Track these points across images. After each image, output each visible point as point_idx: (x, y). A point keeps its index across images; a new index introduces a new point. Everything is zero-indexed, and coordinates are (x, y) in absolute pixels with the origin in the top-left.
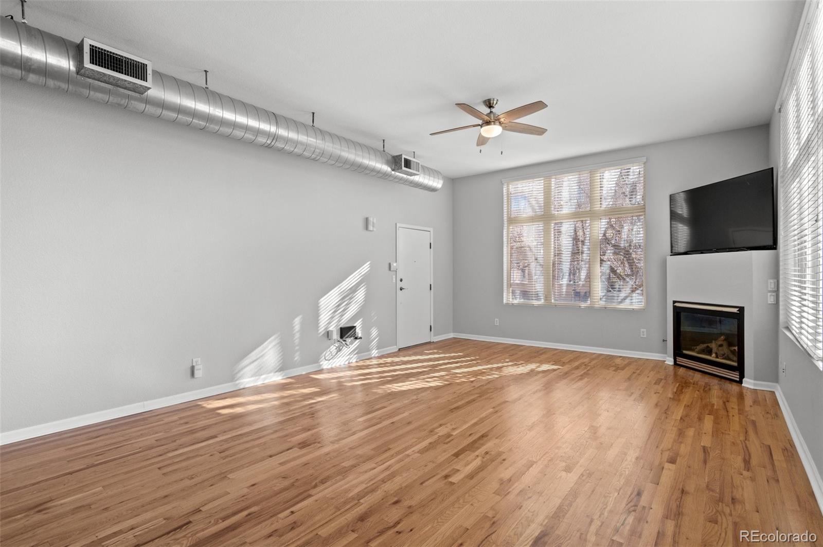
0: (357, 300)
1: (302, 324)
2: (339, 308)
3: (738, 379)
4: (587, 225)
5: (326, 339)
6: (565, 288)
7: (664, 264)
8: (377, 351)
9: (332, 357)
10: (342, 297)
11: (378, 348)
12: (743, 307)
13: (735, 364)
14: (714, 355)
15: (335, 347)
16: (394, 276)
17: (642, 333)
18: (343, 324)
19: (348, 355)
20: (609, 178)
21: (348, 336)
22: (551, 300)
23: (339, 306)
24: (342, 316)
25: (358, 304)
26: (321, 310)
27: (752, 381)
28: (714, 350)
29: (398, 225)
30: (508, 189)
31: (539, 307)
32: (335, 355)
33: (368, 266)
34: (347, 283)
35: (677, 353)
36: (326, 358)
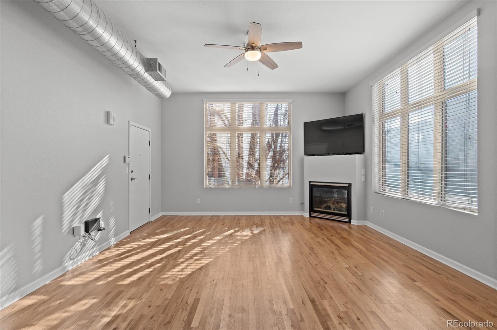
0: (98, 192)
1: (44, 225)
2: (82, 203)
3: (348, 221)
4: (258, 136)
5: (71, 236)
6: (245, 175)
7: (302, 161)
8: (115, 239)
9: (77, 254)
10: (84, 191)
11: (115, 236)
12: (351, 184)
13: (346, 213)
14: (332, 209)
15: (80, 243)
16: (127, 169)
17: (290, 201)
18: (86, 218)
19: (91, 249)
20: (270, 109)
21: (93, 230)
22: (236, 184)
23: (81, 201)
24: (85, 211)
25: (100, 196)
26: (65, 207)
27: (356, 221)
28: (332, 207)
29: (131, 123)
30: (206, 106)
31: (229, 188)
32: (80, 252)
33: (108, 159)
34: (90, 176)
35: (311, 210)
36: (71, 258)
